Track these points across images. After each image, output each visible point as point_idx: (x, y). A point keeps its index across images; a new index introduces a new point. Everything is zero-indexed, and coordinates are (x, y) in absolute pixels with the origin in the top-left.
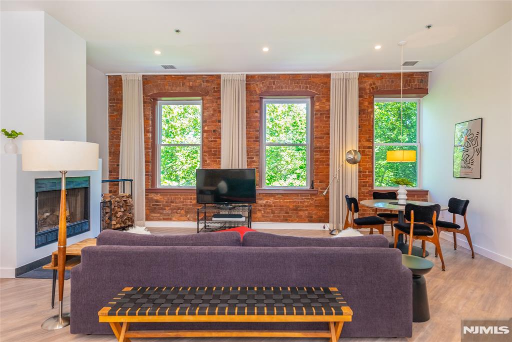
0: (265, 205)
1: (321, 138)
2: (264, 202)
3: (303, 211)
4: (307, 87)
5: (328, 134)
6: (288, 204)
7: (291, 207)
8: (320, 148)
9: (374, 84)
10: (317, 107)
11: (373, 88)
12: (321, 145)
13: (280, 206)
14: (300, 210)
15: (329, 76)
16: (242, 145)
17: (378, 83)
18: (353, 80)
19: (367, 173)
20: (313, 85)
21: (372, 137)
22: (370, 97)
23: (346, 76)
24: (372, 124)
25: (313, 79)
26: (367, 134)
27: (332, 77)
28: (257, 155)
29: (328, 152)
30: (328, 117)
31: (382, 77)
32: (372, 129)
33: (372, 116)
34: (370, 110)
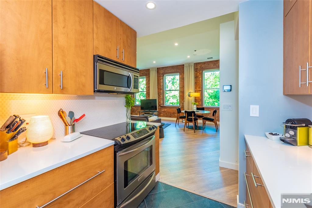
1: (182, 88)
4: (177, 70)
5: (184, 86)
7: (172, 112)
8: (182, 91)
9: (201, 66)
10: (181, 77)
11: (201, 68)
13: (169, 112)
16: (156, 92)
17: (203, 66)
18: (192, 66)
19: (199, 101)
20: (179, 69)
21: (201, 87)
22: (200, 71)
23: (189, 65)
24: (201, 82)
25: (179, 67)
26: (199, 86)
27: (185, 65)
28: (161, 94)
29: (184, 93)
30: (184, 80)
31: (204, 63)
32: (201, 83)
33: (201, 79)
34: (200, 76)
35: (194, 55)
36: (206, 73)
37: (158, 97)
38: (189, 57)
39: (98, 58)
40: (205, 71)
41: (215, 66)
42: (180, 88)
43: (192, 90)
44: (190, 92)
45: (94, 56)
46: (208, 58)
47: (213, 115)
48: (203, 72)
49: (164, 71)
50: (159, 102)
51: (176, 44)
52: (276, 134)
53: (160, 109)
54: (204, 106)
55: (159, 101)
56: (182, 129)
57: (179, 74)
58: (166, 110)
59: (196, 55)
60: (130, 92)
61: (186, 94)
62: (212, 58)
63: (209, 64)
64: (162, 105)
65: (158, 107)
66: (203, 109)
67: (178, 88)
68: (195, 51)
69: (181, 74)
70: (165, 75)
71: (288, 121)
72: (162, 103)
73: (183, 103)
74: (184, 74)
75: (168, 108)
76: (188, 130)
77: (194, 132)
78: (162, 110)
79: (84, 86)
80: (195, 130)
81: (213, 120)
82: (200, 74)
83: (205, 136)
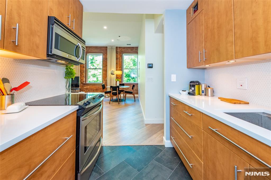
0: (86, 89)
1: (105, 67)
2: (86, 87)
3: (99, 90)
4: (100, 51)
5: (107, 65)
6: (94, 88)
7: (95, 89)
8: (105, 70)
9: (122, 50)
10: (104, 57)
11: (121, 51)
12: (105, 69)
13: (91, 89)
14: (98, 90)
15: (107, 47)
16: (78, 70)
17: (123, 50)
18: (114, 48)
19: (119, 77)
20: (103, 50)
21: (121, 67)
22: (120, 54)
23: (112, 47)
24: (121, 62)
25: (103, 48)
26: (120, 65)
27: (108, 48)
28: (84, 72)
29: (107, 71)
30: (107, 60)
31: (124, 48)
32: (121, 64)
33: (121, 60)
34: (120, 58)
35: (117, 40)
36: (124, 56)
37: (80, 74)
38: (113, 40)
39: (55, 20)
40: (124, 55)
41: (132, 51)
42: (103, 67)
43: (115, 69)
44: (112, 71)
45: (48, 16)
46: (127, 45)
47: (133, 89)
48: (123, 55)
49: (88, 50)
50: (81, 80)
51: (105, 28)
52: (185, 91)
53: (83, 87)
54: (123, 83)
55: (82, 78)
56: (108, 103)
57: (102, 55)
58: (88, 87)
59: (119, 40)
60: (79, 62)
61: (109, 73)
62: (130, 45)
63: (127, 50)
64: (84, 83)
65: (80, 84)
66: (123, 85)
67: (101, 67)
68: (119, 36)
69: (104, 55)
70: (88, 54)
71: (191, 82)
72: (85, 80)
73: (106, 81)
74: (107, 55)
75: (90, 85)
76: (113, 103)
77: (118, 104)
78: (85, 88)
79: (38, 47)
80: (119, 102)
81: (132, 93)
82: (120, 56)
83: (126, 105)
